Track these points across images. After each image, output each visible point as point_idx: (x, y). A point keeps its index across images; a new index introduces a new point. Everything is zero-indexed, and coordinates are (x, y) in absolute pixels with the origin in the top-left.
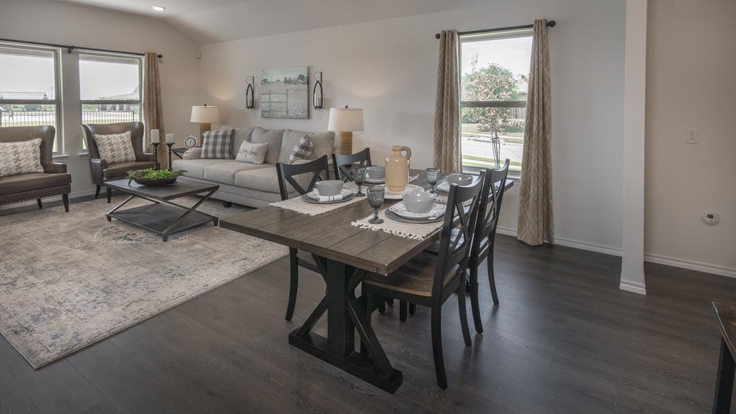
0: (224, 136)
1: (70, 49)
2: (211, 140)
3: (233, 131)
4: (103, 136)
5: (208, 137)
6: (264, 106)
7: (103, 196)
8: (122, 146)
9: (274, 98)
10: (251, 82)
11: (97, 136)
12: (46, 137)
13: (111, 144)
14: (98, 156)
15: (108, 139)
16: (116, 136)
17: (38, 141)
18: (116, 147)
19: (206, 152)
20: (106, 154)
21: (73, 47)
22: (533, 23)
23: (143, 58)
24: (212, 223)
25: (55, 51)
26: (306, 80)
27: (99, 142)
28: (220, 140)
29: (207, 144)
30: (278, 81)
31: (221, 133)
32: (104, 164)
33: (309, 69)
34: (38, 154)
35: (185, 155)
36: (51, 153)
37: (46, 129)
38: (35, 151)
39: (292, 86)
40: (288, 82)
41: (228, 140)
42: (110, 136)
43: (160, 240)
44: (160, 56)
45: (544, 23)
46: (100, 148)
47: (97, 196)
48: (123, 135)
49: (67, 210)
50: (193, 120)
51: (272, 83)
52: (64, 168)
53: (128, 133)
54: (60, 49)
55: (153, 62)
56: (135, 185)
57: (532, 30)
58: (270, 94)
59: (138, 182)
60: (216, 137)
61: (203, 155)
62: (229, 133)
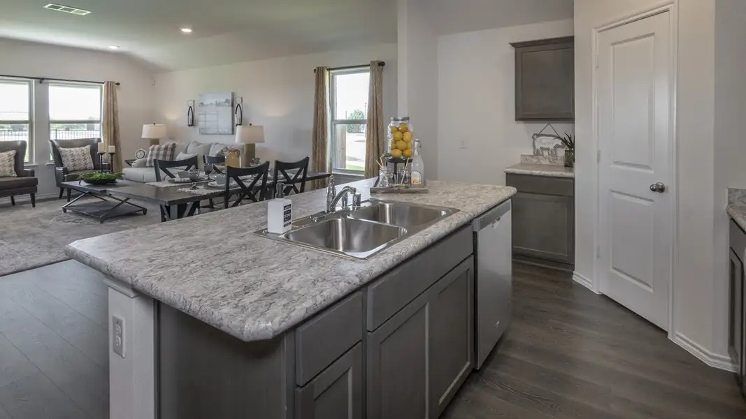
0: (166, 149)
1: (41, 80)
2: (155, 152)
3: (174, 144)
4: (66, 149)
5: (153, 149)
6: (201, 124)
7: (65, 198)
8: (82, 157)
9: (208, 118)
10: (192, 105)
11: (61, 149)
12: (19, 150)
13: (72, 155)
14: (62, 165)
15: (71, 151)
16: (78, 149)
17: (12, 152)
18: (77, 158)
19: (150, 162)
20: (68, 163)
21: (43, 79)
22: (369, 63)
23: (103, 85)
24: (142, 212)
25: (29, 81)
26: (230, 104)
27: (62, 154)
28: (162, 152)
29: (152, 155)
30: (211, 104)
31: (163, 146)
32: (66, 171)
33: (233, 95)
34: (13, 163)
35: (133, 164)
36: (23, 163)
37: (19, 143)
38: (10, 160)
39: (221, 108)
40: (218, 104)
41: (169, 152)
42: (72, 149)
43: (98, 223)
44: (118, 84)
45: (376, 64)
46: (63, 159)
47: (61, 197)
48: (83, 148)
49: (34, 206)
50: (143, 136)
51: (207, 105)
52: (32, 173)
53: (88, 147)
54: (34, 80)
55: (111, 89)
56: (83, 184)
57: (369, 68)
58: (205, 114)
59: (87, 181)
60: (159, 149)
61: (148, 165)
62: (170, 146)
